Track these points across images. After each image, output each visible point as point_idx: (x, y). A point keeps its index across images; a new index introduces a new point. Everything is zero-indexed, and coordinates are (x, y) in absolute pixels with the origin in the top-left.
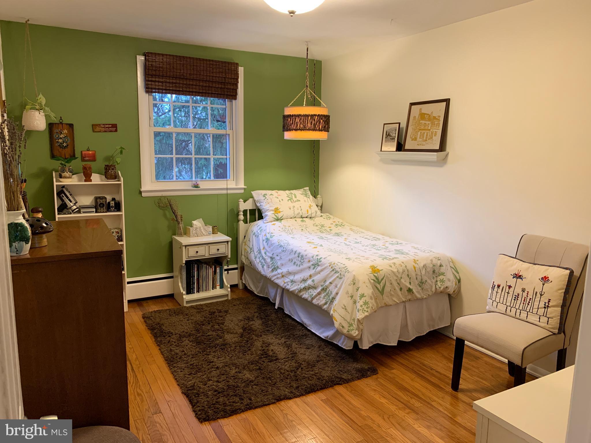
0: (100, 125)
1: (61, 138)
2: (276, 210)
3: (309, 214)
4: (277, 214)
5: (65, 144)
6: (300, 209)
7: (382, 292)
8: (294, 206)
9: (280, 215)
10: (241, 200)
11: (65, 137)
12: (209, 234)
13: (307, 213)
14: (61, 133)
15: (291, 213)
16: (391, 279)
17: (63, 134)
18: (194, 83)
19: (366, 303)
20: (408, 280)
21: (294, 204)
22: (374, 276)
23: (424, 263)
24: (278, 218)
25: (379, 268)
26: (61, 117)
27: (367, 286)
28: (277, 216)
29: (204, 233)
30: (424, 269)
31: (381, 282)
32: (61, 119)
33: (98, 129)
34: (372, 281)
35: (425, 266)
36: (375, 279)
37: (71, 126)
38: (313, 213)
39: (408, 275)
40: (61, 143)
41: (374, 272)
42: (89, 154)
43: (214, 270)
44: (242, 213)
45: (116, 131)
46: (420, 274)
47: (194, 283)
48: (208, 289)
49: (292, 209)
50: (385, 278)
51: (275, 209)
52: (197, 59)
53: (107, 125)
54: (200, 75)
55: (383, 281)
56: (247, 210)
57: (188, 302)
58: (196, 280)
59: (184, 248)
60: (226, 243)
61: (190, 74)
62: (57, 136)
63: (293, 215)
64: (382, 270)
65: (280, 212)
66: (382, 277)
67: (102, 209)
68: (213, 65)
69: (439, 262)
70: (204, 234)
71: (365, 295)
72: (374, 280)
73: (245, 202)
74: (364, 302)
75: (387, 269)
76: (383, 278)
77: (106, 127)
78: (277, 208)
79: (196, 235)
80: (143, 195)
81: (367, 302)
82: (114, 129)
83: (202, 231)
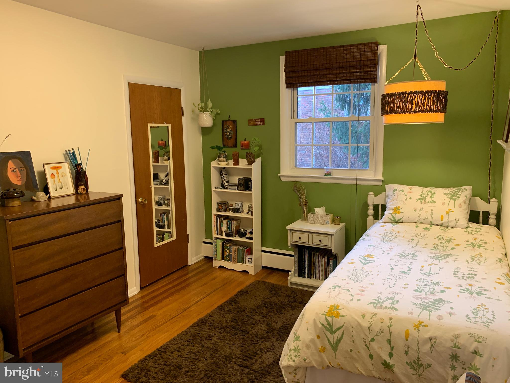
0: (252, 120)
1: (228, 132)
2: (397, 210)
3: (443, 221)
4: (396, 214)
5: (230, 136)
6: (430, 213)
7: (335, 346)
8: (422, 209)
9: (398, 217)
10: (371, 193)
11: (231, 130)
12: (326, 223)
13: (440, 219)
14: (228, 128)
15: (415, 216)
16: (354, 334)
17: (229, 128)
18: (328, 73)
19: (296, 349)
20: (388, 349)
21: (423, 206)
22: (327, 319)
23: (435, 335)
24: (395, 219)
25: (342, 312)
26: (229, 116)
27: (307, 329)
28: (395, 217)
29: (321, 221)
30: (429, 345)
31: (335, 332)
32: (229, 117)
33: (252, 123)
34: (320, 326)
35: (433, 341)
36: (326, 324)
37: (235, 122)
38: (451, 221)
39: (389, 341)
40: (228, 136)
41: (330, 315)
42: (245, 144)
43: (326, 261)
44: (371, 208)
45: (264, 124)
46: (416, 348)
47: (305, 268)
48: (320, 279)
49: (418, 211)
50: (342, 329)
51: (395, 208)
52: (330, 48)
53: (257, 119)
54: (333, 63)
55: (340, 333)
56: (379, 205)
57: (292, 283)
58: (307, 266)
59: (289, 231)
60: (330, 236)
61: (323, 64)
62: (226, 130)
63: (418, 219)
64: (343, 316)
65: (399, 213)
66: (338, 326)
67: (241, 187)
68: (346, 50)
69: (476, 344)
70: (321, 223)
71: (300, 339)
72: (323, 325)
73: (376, 195)
74: (295, 347)
75: (352, 318)
76: (340, 328)
77: (257, 122)
78: (399, 207)
79: (313, 222)
80: (282, 179)
81: (298, 348)
82: (262, 123)
83: (320, 219)
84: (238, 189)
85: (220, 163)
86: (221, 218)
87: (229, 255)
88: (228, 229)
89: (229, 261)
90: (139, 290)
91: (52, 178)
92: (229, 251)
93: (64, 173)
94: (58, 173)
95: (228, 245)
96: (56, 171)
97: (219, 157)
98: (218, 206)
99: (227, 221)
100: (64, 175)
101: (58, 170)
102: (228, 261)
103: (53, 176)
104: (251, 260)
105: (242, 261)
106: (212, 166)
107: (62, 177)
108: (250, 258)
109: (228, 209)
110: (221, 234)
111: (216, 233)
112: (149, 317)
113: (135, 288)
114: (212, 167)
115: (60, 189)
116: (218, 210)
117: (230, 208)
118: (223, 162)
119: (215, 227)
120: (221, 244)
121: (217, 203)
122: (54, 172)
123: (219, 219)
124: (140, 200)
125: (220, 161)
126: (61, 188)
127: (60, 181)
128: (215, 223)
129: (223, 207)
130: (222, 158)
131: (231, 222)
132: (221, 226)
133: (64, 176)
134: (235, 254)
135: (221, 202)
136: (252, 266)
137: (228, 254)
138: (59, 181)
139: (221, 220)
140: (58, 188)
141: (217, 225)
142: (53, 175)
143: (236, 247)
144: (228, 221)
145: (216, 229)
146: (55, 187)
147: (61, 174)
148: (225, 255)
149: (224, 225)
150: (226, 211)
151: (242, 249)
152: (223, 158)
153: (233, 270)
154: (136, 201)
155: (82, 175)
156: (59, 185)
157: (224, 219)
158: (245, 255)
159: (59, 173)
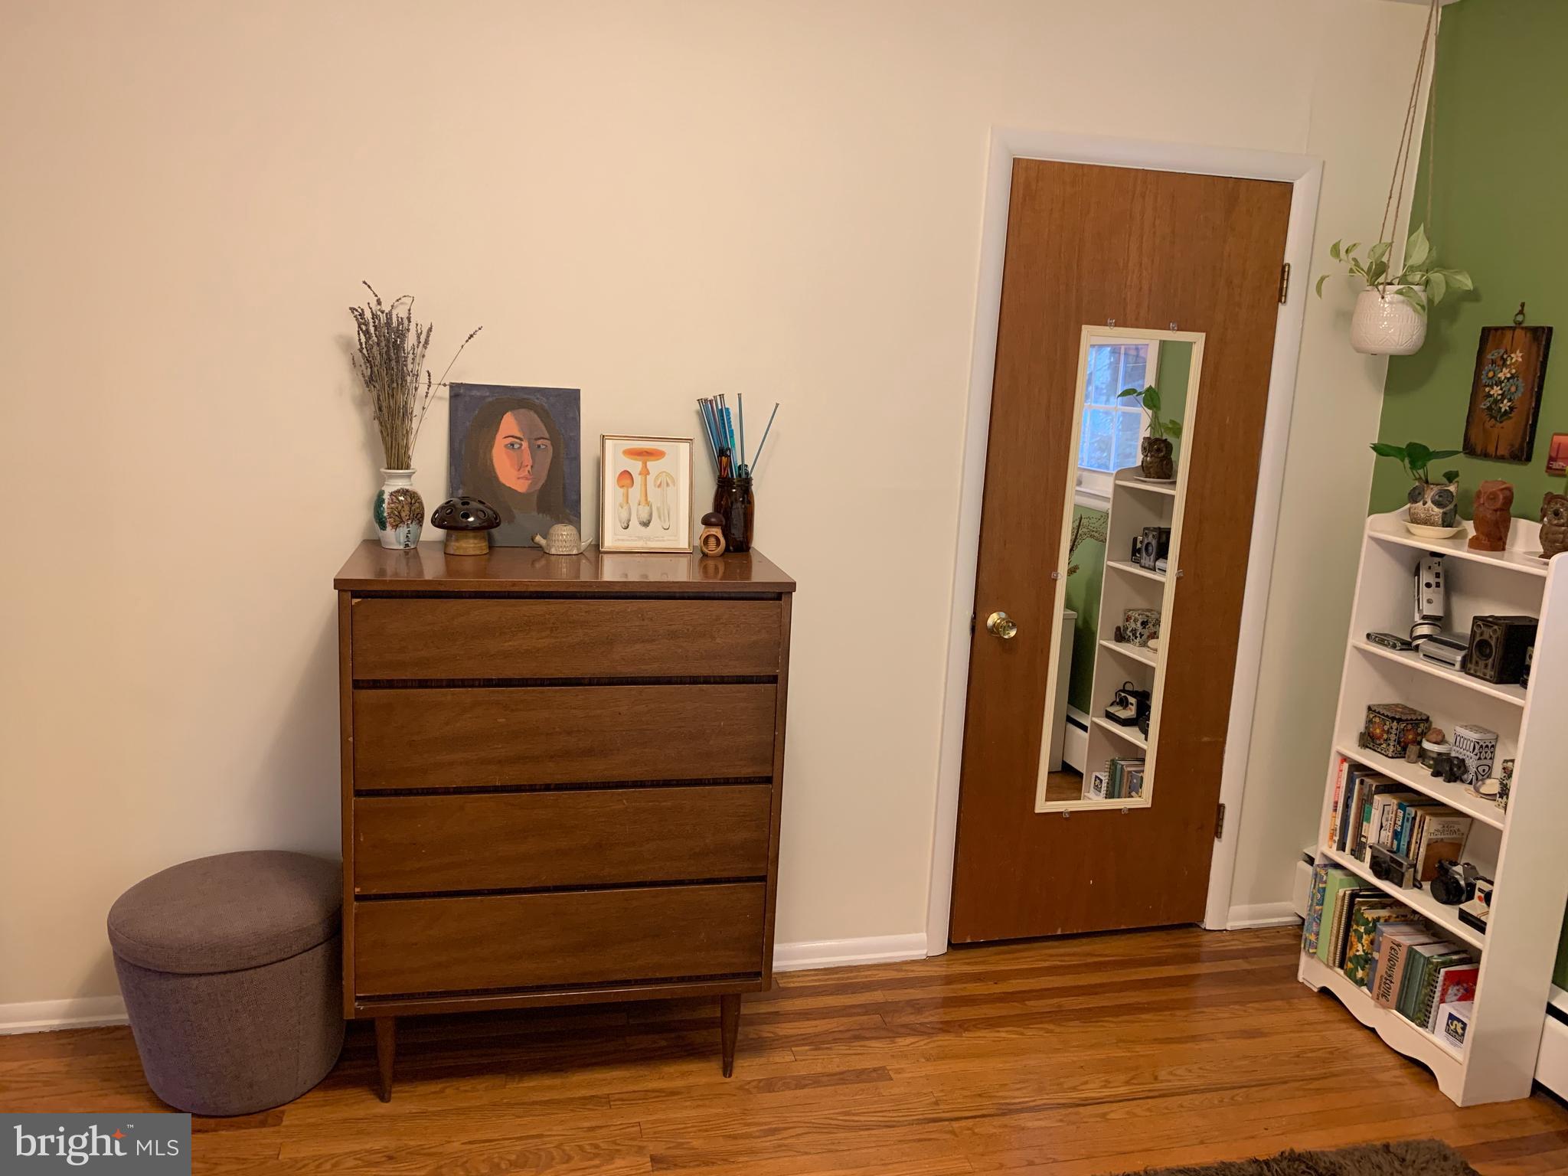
1: (1500, 382)
5: (1505, 405)
11: (1513, 377)
17: (1507, 366)
26: (1518, 304)
32: (1521, 312)
37: (1541, 337)
40: (1497, 401)
62: (1491, 374)
67: (1481, 663)
84: (1464, 668)
85: (1414, 528)
86: (1368, 781)
87: (1367, 961)
88: (1395, 842)
89: (1364, 989)
90: (940, 947)
91: (622, 487)
92: (1372, 942)
93: (668, 474)
94: (645, 472)
95: (1370, 915)
96: (640, 463)
97: (1415, 496)
98: (1369, 722)
99: (1395, 802)
100: (667, 482)
101: (649, 464)
102: (1360, 983)
103: (629, 481)
104: (1460, 1031)
105: (1422, 1016)
106: (1368, 532)
107: (659, 486)
108: (1459, 1020)
109: (1413, 749)
110: (1357, 853)
111: (1337, 838)
112: (863, 1071)
113: (923, 936)
114: (1366, 539)
115: (639, 526)
116: (1368, 740)
117: (1426, 745)
118: (1427, 522)
119: (1335, 810)
120: (1341, 893)
121: (1369, 708)
122: (634, 466)
123: (1362, 782)
124: (993, 619)
125: (1415, 520)
126: (646, 524)
127: (646, 500)
128: (1337, 795)
129: (1388, 732)
130: (1425, 504)
131: (1411, 811)
132: (1363, 816)
133: (668, 485)
134: (1391, 968)
135: (1387, 707)
136: (1459, 1057)
137: (1361, 953)
138: (643, 499)
139: (1366, 791)
140: (634, 523)
141: (1347, 806)
142: (626, 477)
143: (1406, 940)
144: (1400, 806)
145: (1338, 822)
146: (624, 515)
147: (657, 477)
148: (1350, 954)
149: (1376, 814)
150: (1401, 753)
151: (1428, 960)
152: (1429, 503)
153: (1373, 1030)
154: (974, 619)
155: (734, 490)
156: (639, 512)
157: (1381, 790)
158: (1437, 995)
159: (648, 473)
